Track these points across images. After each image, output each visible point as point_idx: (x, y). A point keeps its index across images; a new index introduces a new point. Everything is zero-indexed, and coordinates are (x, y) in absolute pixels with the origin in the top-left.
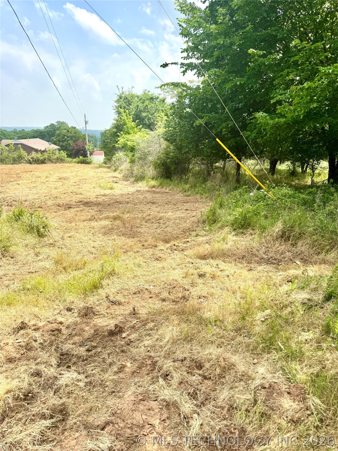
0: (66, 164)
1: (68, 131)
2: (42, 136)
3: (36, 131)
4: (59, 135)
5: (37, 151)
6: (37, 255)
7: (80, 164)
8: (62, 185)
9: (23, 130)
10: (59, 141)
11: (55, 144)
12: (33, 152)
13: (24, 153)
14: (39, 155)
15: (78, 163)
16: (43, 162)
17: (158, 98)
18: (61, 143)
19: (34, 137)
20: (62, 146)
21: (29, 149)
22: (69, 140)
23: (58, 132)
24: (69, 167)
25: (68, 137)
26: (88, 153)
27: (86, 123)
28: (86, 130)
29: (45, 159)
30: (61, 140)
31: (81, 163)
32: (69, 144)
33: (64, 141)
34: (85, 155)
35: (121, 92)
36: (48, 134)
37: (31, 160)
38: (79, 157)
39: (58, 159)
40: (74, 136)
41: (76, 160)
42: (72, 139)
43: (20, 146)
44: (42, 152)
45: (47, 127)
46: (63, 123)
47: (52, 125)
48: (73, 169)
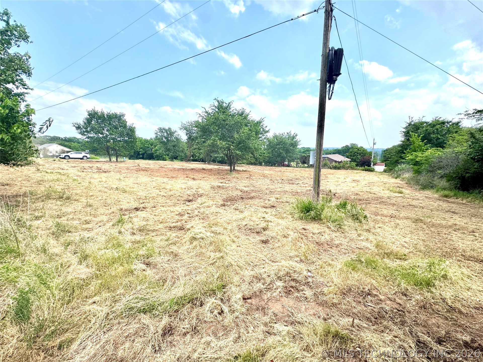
0: (354, 171)
1: (358, 150)
2: (339, 152)
3: (336, 150)
4: (351, 152)
5: (336, 162)
6: (359, 235)
7: (364, 172)
8: (357, 185)
9: (328, 149)
10: (351, 156)
11: (348, 157)
12: (334, 163)
13: (328, 163)
14: (337, 164)
15: (363, 170)
16: (339, 168)
17: (450, 122)
18: (352, 157)
19: (334, 153)
20: (352, 159)
21: (331, 160)
22: (358, 155)
23: (351, 150)
24: (357, 173)
25: (358, 153)
26: (372, 164)
27: (374, 144)
28: (373, 149)
29: (340, 167)
30: (352, 155)
31: (366, 171)
32: (358, 158)
33: (355, 156)
34: (369, 166)
35: (411, 121)
36: (343, 151)
37: (332, 167)
38: (364, 167)
39: (349, 167)
40: (362, 153)
41: (363, 168)
42: (360, 154)
43: (326, 158)
44: (339, 162)
45: (343, 147)
46: (354, 145)
47: (347, 146)
48: (360, 174)
